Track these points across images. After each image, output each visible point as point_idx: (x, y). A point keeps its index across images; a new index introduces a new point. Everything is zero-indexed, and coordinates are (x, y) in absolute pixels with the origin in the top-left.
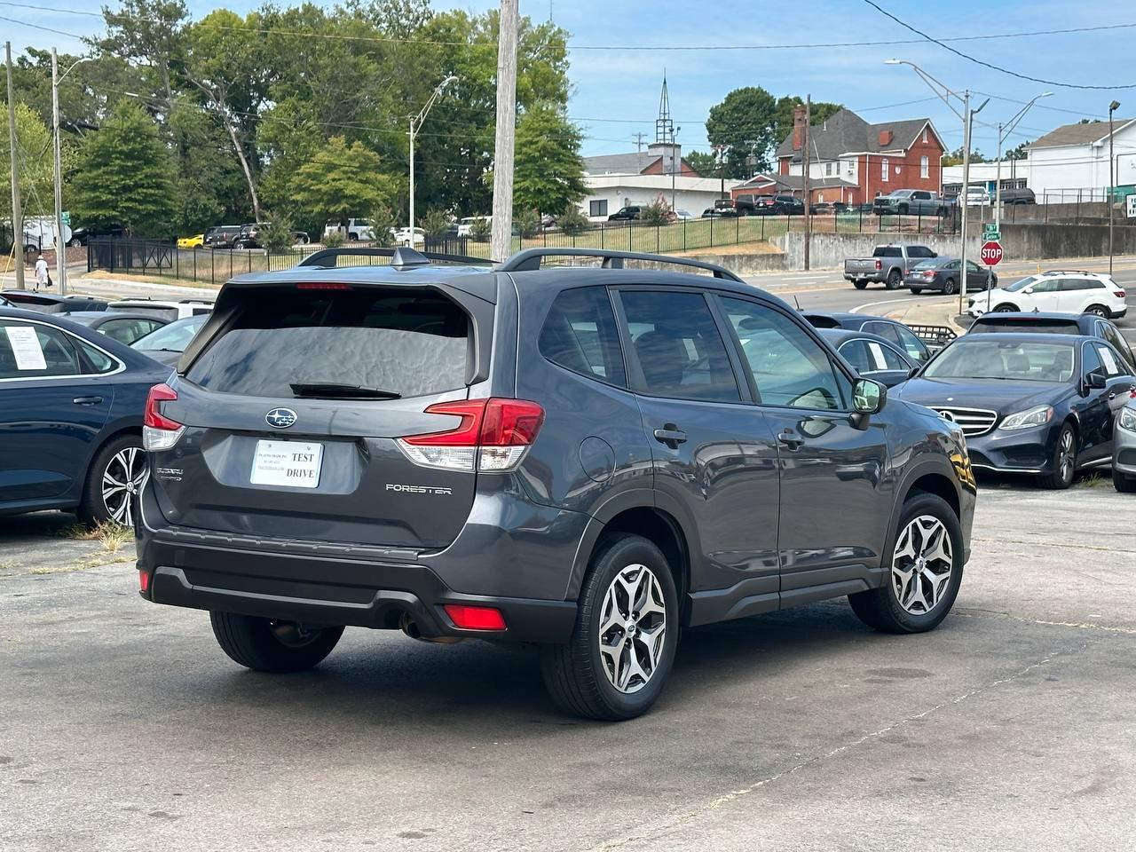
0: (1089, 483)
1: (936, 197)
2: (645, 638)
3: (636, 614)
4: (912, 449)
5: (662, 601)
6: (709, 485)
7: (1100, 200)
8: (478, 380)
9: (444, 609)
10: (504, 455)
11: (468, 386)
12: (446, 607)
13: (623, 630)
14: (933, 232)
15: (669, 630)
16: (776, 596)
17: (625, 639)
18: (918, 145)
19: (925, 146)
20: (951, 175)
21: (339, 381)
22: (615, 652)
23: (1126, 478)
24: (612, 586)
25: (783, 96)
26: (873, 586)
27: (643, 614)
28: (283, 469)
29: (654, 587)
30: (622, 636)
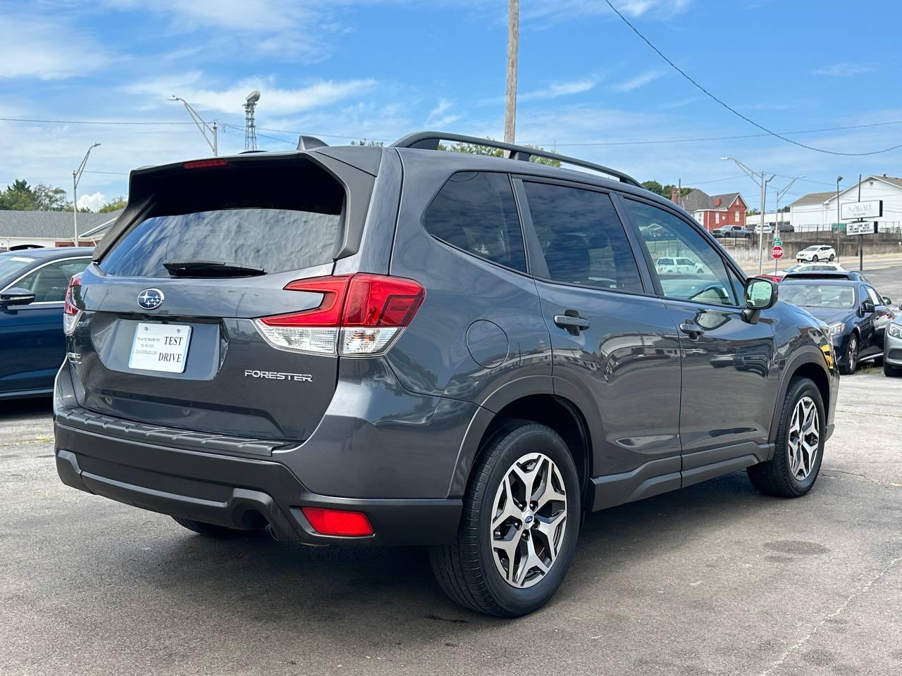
0: (866, 371)
1: (744, 230)
2: (544, 528)
3: (535, 503)
4: (788, 345)
5: (563, 488)
6: (611, 372)
7: (827, 230)
8: (346, 254)
9: (302, 511)
10: (372, 338)
11: (335, 260)
12: (303, 509)
13: (519, 522)
14: (743, 246)
15: (570, 519)
16: (677, 475)
17: (522, 530)
18: (734, 206)
19: (737, 206)
20: (750, 220)
21: (203, 258)
22: (510, 547)
23: (893, 367)
24: (506, 478)
25: (666, 185)
26: (762, 460)
27: (541, 503)
28: (156, 353)
29: (554, 475)
30: (518, 528)
